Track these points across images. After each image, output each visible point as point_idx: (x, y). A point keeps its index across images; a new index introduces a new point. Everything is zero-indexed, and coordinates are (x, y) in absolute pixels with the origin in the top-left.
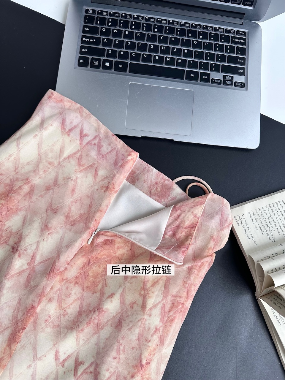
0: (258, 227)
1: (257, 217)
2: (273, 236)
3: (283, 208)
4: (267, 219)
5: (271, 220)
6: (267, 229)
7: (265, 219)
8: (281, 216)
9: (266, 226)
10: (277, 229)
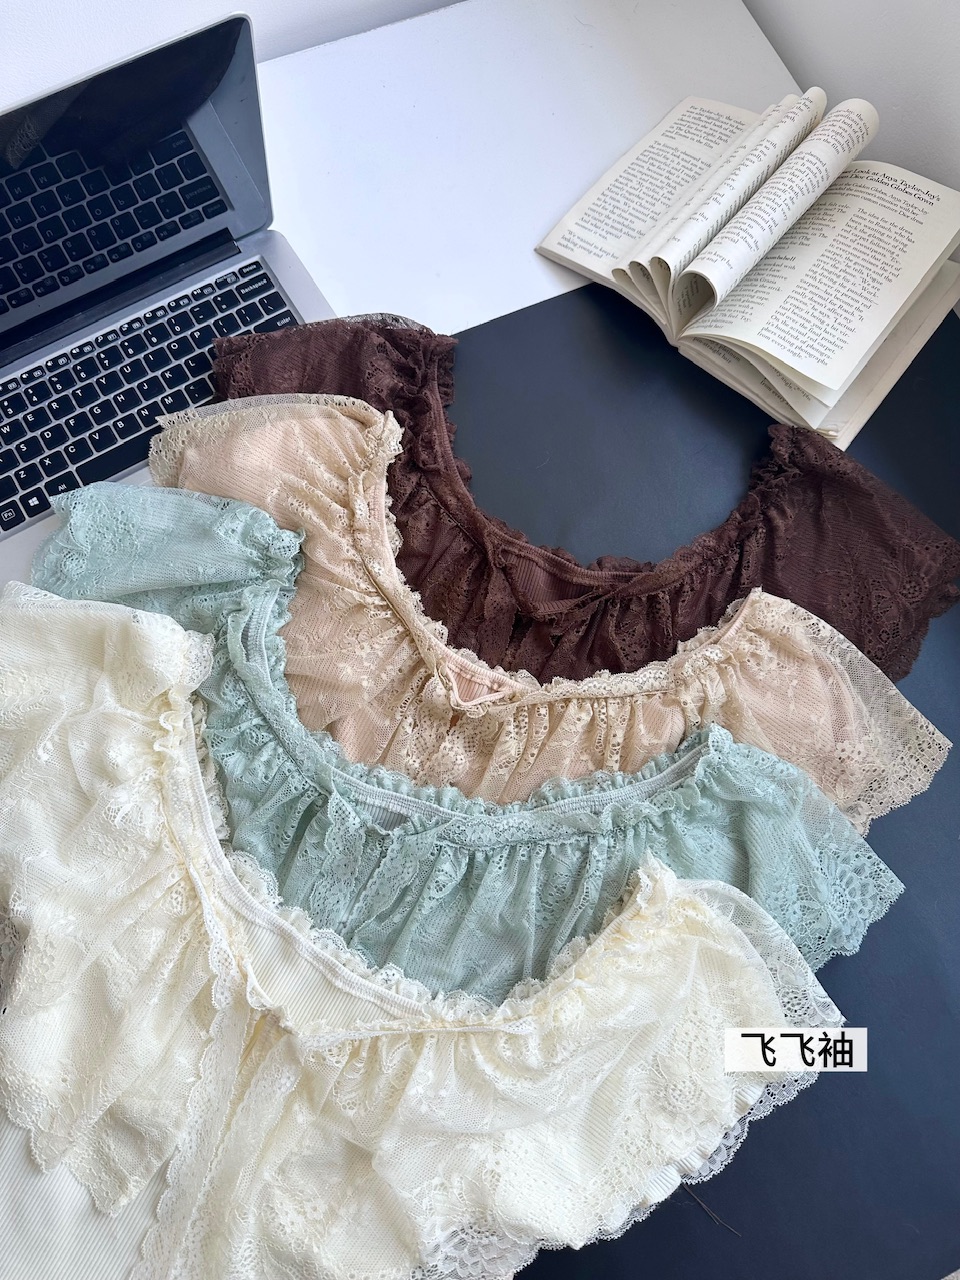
0: (604, 233)
1: (594, 222)
2: (637, 232)
3: (626, 185)
4: (611, 215)
5: (617, 211)
6: (620, 227)
7: (608, 217)
8: (631, 197)
10: (638, 217)
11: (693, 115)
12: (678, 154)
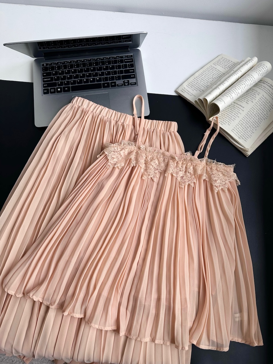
0: (193, 89)
1: (191, 86)
2: (202, 90)
5: (198, 84)
7: (195, 85)
9: (197, 87)
10: (202, 86)
11: (222, 59)
12: (216, 70)
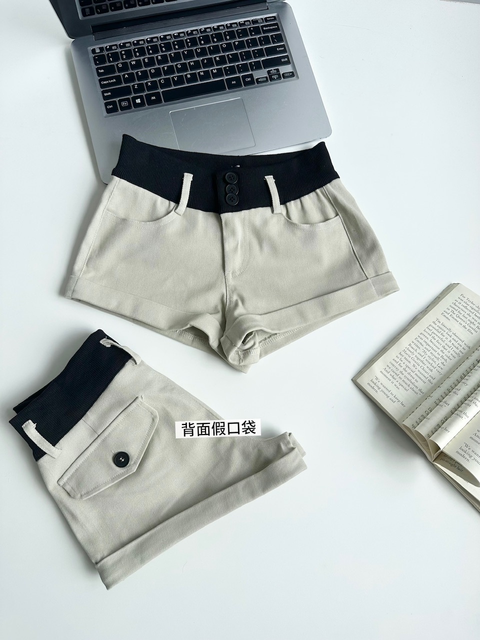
0: (398, 385)
1: (393, 374)
2: (418, 389)
3: (416, 350)
4: (404, 372)
5: (409, 371)
6: (409, 383)
7: (401, 372)
8: (418, 361)
9: (406, 380)
10: (420, 378)
11: (463, 303)
12: (451, 334)
